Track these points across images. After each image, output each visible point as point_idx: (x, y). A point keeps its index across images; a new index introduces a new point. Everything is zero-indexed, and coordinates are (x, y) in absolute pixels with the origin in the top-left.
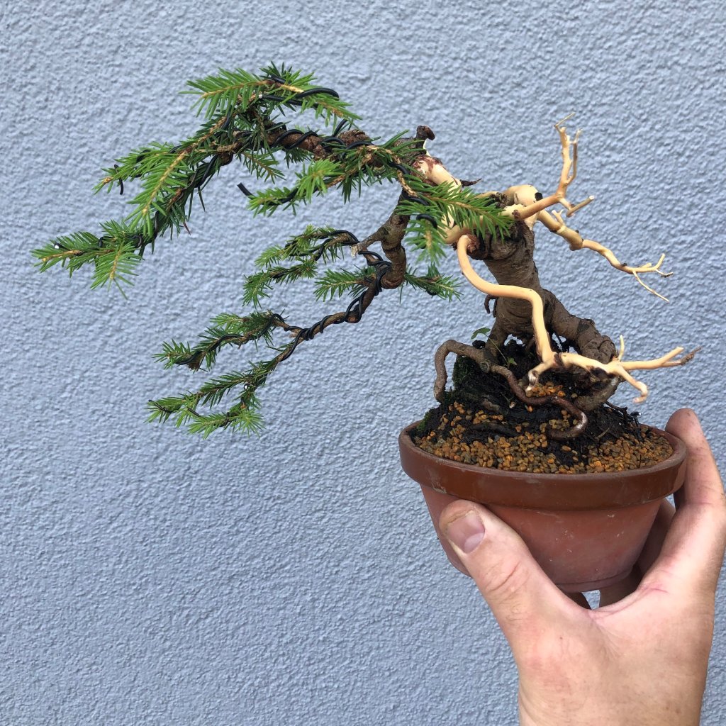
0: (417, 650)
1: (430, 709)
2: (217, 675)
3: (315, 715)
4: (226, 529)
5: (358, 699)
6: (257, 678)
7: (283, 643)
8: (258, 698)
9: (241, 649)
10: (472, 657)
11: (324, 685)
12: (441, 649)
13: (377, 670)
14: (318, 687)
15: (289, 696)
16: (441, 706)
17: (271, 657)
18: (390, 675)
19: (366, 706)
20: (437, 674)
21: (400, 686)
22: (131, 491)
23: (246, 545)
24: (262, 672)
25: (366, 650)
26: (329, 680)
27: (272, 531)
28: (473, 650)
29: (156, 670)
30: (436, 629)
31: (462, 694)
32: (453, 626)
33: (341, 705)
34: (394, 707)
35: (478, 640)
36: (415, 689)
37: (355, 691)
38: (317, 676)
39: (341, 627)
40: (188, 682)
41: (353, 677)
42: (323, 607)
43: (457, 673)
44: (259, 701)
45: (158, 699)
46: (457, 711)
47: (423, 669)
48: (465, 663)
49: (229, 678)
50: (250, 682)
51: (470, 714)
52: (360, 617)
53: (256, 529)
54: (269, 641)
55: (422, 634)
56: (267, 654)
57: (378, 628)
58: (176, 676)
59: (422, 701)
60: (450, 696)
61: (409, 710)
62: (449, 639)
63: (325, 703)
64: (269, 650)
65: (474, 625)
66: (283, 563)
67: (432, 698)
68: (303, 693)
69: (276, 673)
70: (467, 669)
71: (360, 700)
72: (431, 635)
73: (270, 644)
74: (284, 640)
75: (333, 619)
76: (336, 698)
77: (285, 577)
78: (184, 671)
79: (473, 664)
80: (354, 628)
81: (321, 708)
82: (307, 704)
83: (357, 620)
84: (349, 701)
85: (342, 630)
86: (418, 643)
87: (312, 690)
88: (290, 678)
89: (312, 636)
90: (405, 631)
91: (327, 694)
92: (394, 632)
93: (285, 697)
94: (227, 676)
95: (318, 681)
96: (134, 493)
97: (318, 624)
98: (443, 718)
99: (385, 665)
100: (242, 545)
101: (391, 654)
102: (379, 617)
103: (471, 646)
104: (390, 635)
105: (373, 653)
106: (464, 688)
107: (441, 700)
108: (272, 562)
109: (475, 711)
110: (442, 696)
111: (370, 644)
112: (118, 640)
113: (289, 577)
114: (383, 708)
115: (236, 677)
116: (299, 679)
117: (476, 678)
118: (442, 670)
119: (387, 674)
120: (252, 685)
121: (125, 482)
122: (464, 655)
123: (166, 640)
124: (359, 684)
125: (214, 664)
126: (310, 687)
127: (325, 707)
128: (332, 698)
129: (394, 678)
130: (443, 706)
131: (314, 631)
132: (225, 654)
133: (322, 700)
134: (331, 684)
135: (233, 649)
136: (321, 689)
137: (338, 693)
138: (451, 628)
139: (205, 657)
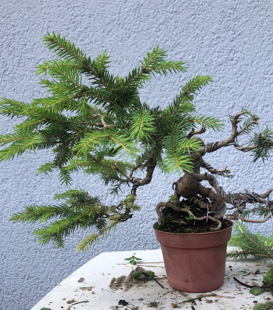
0: (241, 76)
1: (249, 105)
5: (215, 104)
7: (181, 81)
9: (163, 86)
10: (266, 76)
11: (200, 99)
12: (251, 74)
13: (223, 88)
16: (253, 104)
17: (176, 88)
18: (229, 91)
19: (219, 108)
20: (250, 87)
21: (234, 95)
25: (218, 79)
26: (202, 96)
28: (266, 73)
30: (248, 65)
31: (263, 96)
32: (256, 62)
34: (232, 106)
35: (267, 67)
36: (241, 95)
37: (214, 100)
39: (206, 69)
41: (213, 94)
42: (197, 60)
43: (259, 86)
46: (261, 105)
47: (244, 86)
48: (263, 80)
49: (158, 101)
51: (267, 106)
52: (214, 63)
54: (175, 80)
55: (242, 68)
56: (174, 87)
57: (222, 68)
59: (245, 101)
60: (257, 98)
61: (239, 107)
62: (254, 69)
64: (175, 84)
65: (265, 60)
67: (249, 100)
70: (264, 83)
71: (217, 105)
72: (246, 68)
73: (176, 82)
74: (182, 79)
75: (202, 66)
76: (206, 105)
79: (266, 80)
80: (211, 69)
81: (199, 111)
83: (213, 65)
84: (212, 106)
86: (240, 73)
89: (193, 75)
90: (234, 68)
91: (201, 104)
92: (229, 68)
97: (196, 68)
98: (255, 110)
99: (227, 85)
101: (229, 79)
102: (222, 62)
103: (265, 71)
104: (228, 70)
105: (221, 80)
106: (264, 93)
107: (253, 100)
109: (269, 105)
110: (254, 98)
111: (219, 76)
114: (227, 107)
117: (268, 87)
118: (253, 85)
119: (228, 89)
121: (114, 15)
122: (262, 75)
124: (216, 97)
125: (152, 94)
127: (201, 110)
128: (204, 105)
129: (231, 91)
130: (255, 103)
131: (194, 72)
132: (156, 89)
133: (200, 107)
134: (203, 98)
135: (160, 86)
136: (199, 101)
137: (207, 102)
138: (254, 63)
139: (148, 92)
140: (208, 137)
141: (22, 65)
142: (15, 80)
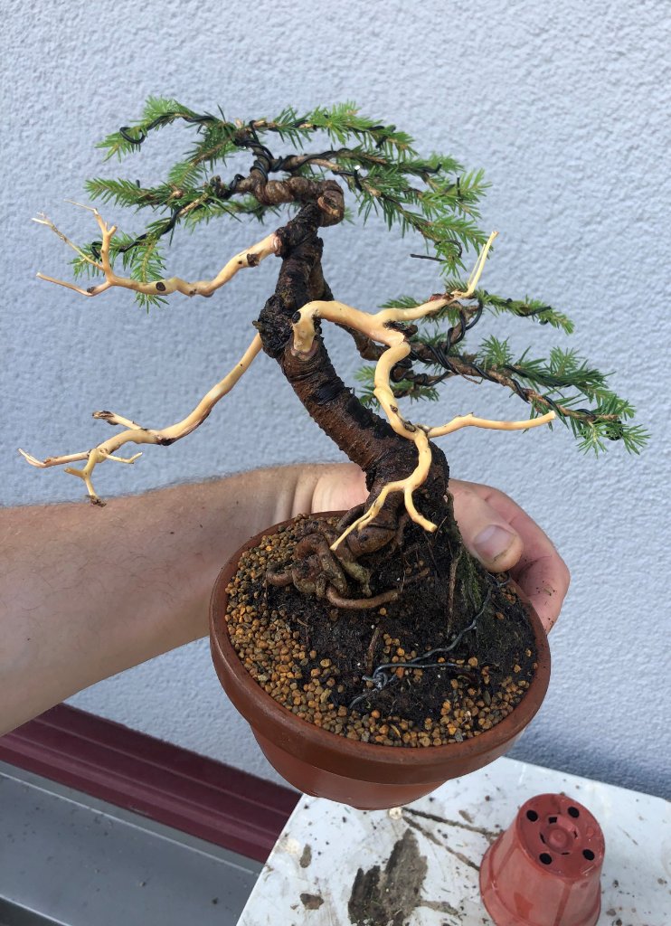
2: (542, 458)
3: (631, 523)
4: (600, 314)
6: (583, 471)
8: (578, 491)
14: (645, 498)
22: (509, 251)
23: (617, 336)
27: (650, 328)
38: (648, 487)
40: (512, 457)
44: (578, 494)
45: (477, 465)
50: (575, 474)
53: (633, 322)
66: (652, 364)
69: (604, 473)
77: (647, 380)
82: (627, 511)
88: (619, 481)
93: (606, 498)
96: (513, 253)
100: (613, 335)
108: (639, 361)
113: (653, 381)
115: (562, 465)
116: (627, 485)
120: (576, 477)
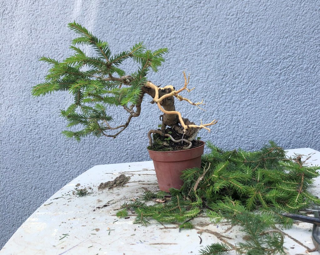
0: (207, 16)
1: (214, 42)
5: (187, 41)
7: (158, 20)
9: (143, 25)
10: (228, 17)
11: (174, 36)
12: (216, 15)
13: (193, 27)
15: (162, 43)
16: (218, 40)
17: (154, 27)
18: (198, 29)
19: (190, 44)
20: (215, 27)
21: (202, 33)
24: (151, 34)
25: (188, 19)
26: (176, 34)
28: (228, 14)
29: (113, 38)
30: (213, 7)
31: (225, 34)
32: (220, 5)
33: (181, 44)
34: (201, 42)
35: (229, 10)
36: (208, 33)
37: (186, 38)
39: (178, 11)
41: (185, 32)
42: (171, 3)
43: (223, 25)
46: (224, 41)
47: (210, 25)
48: (226, 20)
49: (140, 38)
51: (229, 42)
52: (185, 5)
54: (153, 20)
55: (208, 10)
56: (152, 26)
57: (192, 9)
58: (121, 39)
59: (211, 39)
60: (221, 35)
61: (206, 43)
62: (219, 10)
63: (175, 44)
64: (153, 24)
65: (227, 3)
67: (214, 37)
68: (167, 41)
70: (226, 23)
71: (188, 41)
72: (212, 10)
73: (153, 21)
74: (158, 19)
75: (176, 8)
76: (179, 42)
78: (123, 37)
79: (228, 21)
80: (183, 11)
81: (174, 47)
83: (184, 7)
84: (184, 42)
85: (179, 12)
86: (207, 14)
87: (170, 39)
89: (168, 16)
90: (202, 10)
91: (175, 40)
92: (198, 10)
94: (139, 37)
95: (172, 35)
97: (170, 10)
98: (220, 45)
99: (196, 24)
101: (198, 20)
102: (192, 4)
103: (227, 13)
104: (197, 12)
105: (191, 20)
106: (226, 31)
107: (218, 38)
109: (231, 41)
110: (218, 36)
111: (190, 16)
112: (99, 27)
114: (197, 43)
117: (230, 26)
118: (217, 24)
119: (197, 28)
122: (225, 16)
123: (116, 25)
124: (187, 34)
125: (134, 32)
126: (169, 38)
127: (175, 46)
128: (178, 41)
129: (200, 30)
130: (219, 40)
131: (169, 13)
132: (138, 28)
133: (174, 43)
134: (177, 36)
135: (140, 25)
136: (173, 38)
137: (180, 39)
138: (219, 6)
139: (131, 30)
140: (181, 69)
141: (19, 5)
142: (14, 19)
